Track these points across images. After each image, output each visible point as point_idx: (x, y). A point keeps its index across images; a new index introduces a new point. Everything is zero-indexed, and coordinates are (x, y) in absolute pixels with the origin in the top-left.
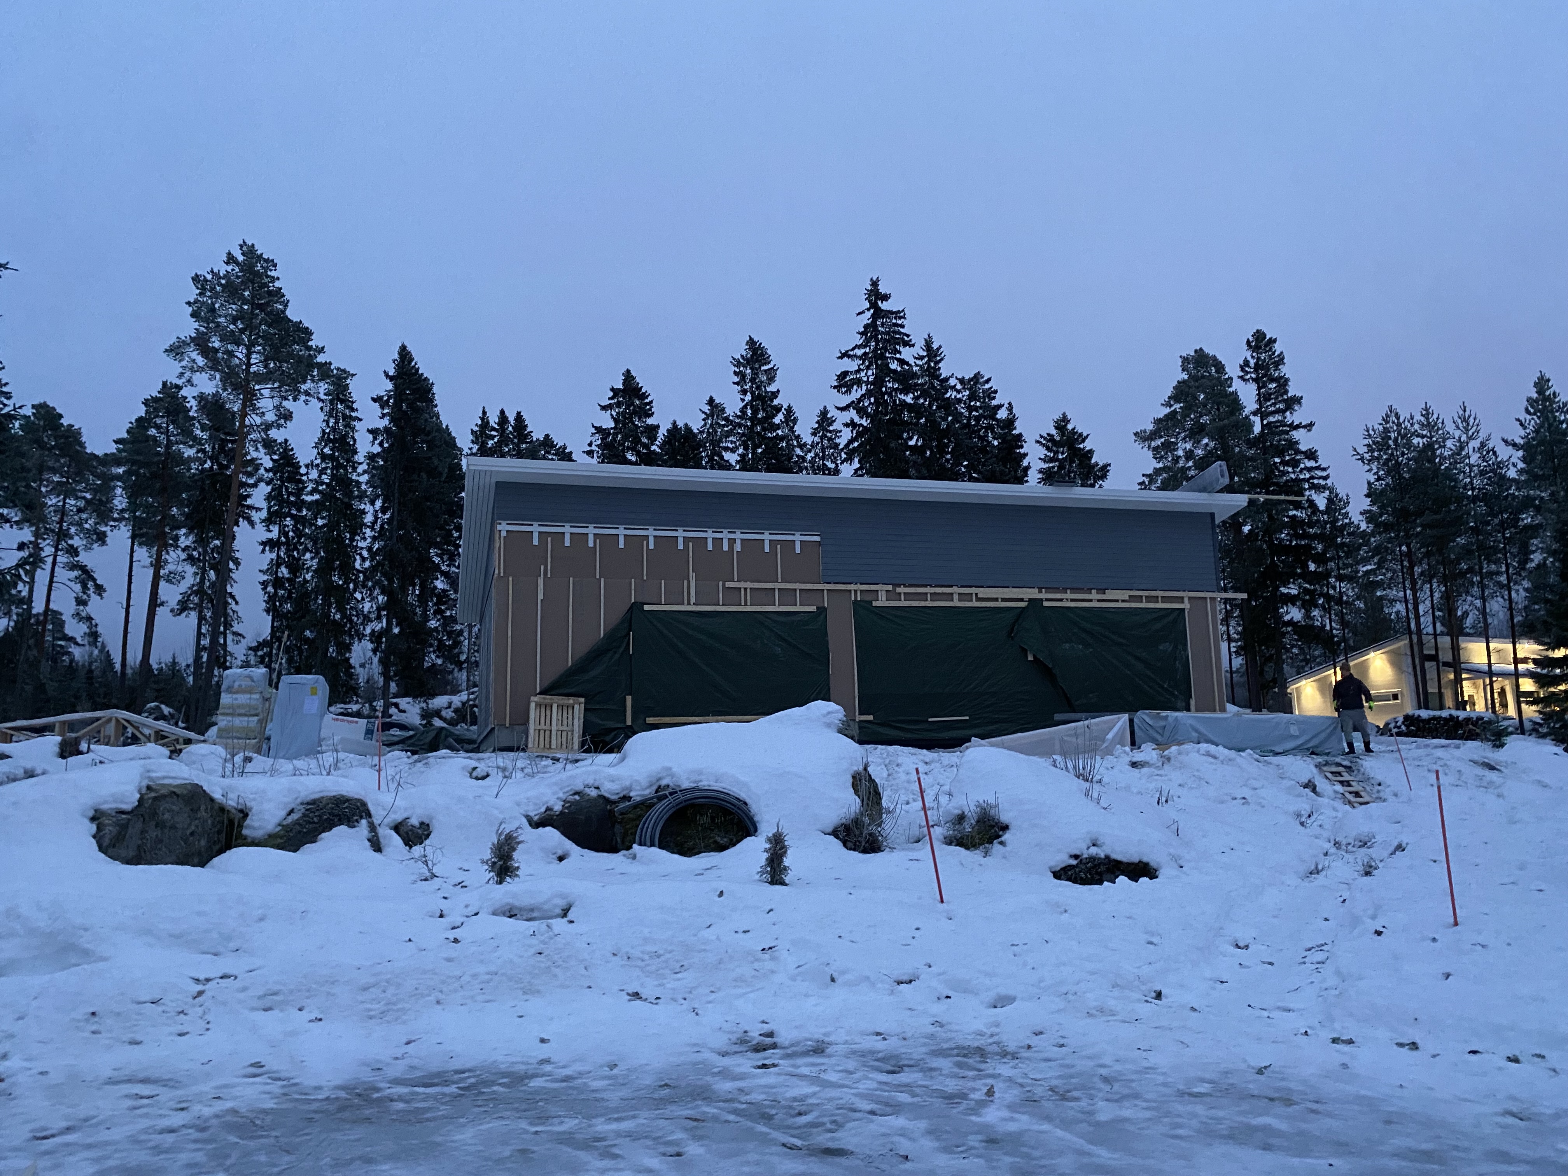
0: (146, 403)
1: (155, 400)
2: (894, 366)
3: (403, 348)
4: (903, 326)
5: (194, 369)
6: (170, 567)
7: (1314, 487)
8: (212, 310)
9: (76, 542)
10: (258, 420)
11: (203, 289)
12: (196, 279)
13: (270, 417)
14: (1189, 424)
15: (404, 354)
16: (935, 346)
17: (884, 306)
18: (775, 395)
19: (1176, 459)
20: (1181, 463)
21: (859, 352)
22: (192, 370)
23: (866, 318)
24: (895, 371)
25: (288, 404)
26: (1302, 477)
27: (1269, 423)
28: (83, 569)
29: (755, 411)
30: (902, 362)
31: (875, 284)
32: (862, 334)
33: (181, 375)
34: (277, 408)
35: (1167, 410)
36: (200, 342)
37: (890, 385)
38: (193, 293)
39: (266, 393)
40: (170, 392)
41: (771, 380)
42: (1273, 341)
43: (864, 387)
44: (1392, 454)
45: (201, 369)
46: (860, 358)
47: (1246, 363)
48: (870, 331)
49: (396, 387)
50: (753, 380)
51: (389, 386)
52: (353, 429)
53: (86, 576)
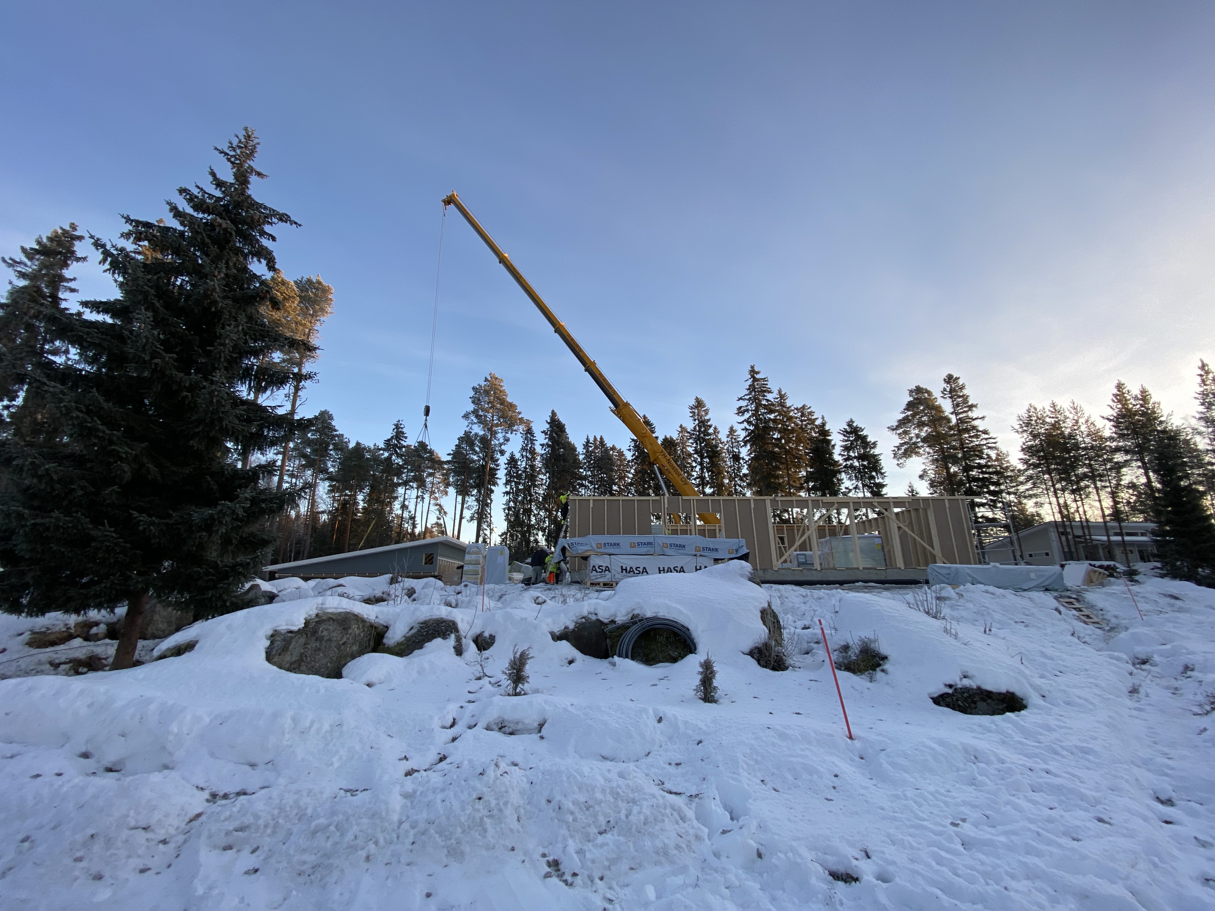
0: (459, 439)
1: (462, 438)
2: (764, 402)
3: (553, 411)
4: (767, 384)
5: (473, 423)
6: (469, 504)
7: (989, 448)
8: (479, 400)
9: (437, 495)
10: (497, 442)
11: (476, 392)
12: (473, 388)
13: (502, 441)
14: (916, 421)
15: (554, 414)
16: (783, 393)
17: (757, 376)
18: (709, 420)
19: (911, 439)
20: (914, 440)
21: (747, 397)
22: (472, 424)
23: (750, 382)
24: (765, 405)
25: (508, 435)
26: (982, 443)
27: (960, 418)
28: (440, 505)
29: (700, 427)
30: (768, 400)
31: (752, 367)
32: (748, 389)
33: (468, 426)
34: (504, 436)
35: (904, 415)
36: (475, 412)
37: (763, 411)
38: (472, 393)
39: (500, 431)
40: (467, 434)
41: (707, 414)
42: (957, 378)
43: (750, 412)
44: (1034, 428)
45: (475, 423)
46: (748, 400)
47: (945, 390)
48: (752, 388)
49: (551, 427)
50: (698, 415)
51: (548, 426)
52: (534, 444)
53: (441, 509)
